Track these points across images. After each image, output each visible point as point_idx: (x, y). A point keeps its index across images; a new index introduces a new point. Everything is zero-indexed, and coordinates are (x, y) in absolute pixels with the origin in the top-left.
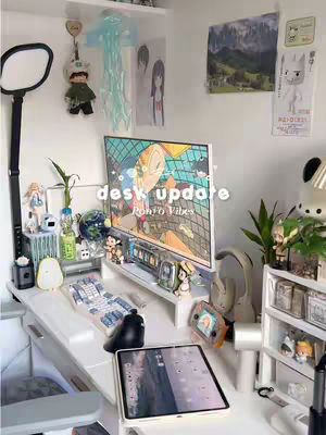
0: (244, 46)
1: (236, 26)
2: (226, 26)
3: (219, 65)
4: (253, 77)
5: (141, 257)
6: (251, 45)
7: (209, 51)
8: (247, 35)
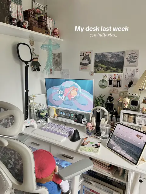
1: (107, 54)
2: (102, 54)
7: (95, 61)
8: (111, 57)
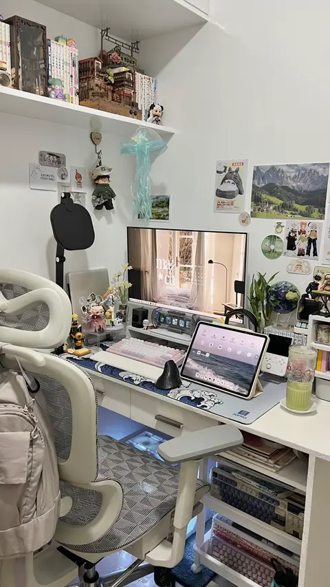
0: (292, 184)
1: (285, 169)
2: (273, 168)
3: (265, 196)
4: (303, 208)
5: (182, 325)
6: (301, 184)
8: (295, 176)
